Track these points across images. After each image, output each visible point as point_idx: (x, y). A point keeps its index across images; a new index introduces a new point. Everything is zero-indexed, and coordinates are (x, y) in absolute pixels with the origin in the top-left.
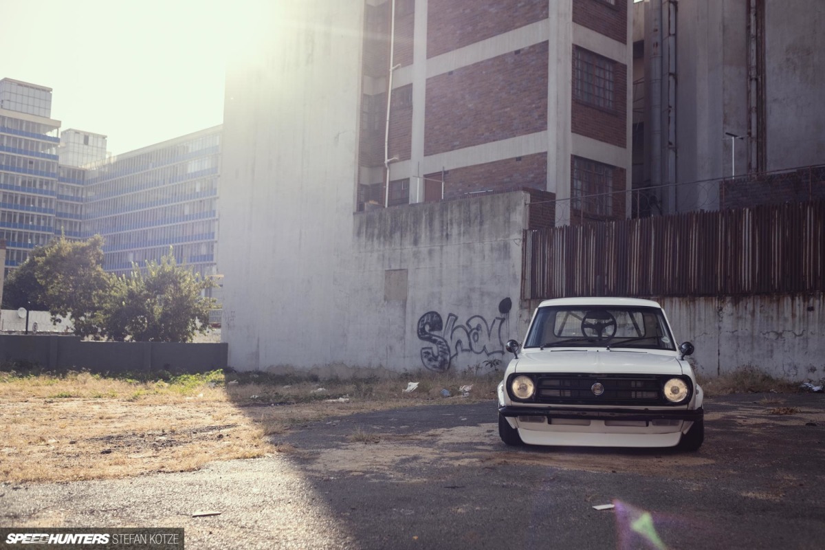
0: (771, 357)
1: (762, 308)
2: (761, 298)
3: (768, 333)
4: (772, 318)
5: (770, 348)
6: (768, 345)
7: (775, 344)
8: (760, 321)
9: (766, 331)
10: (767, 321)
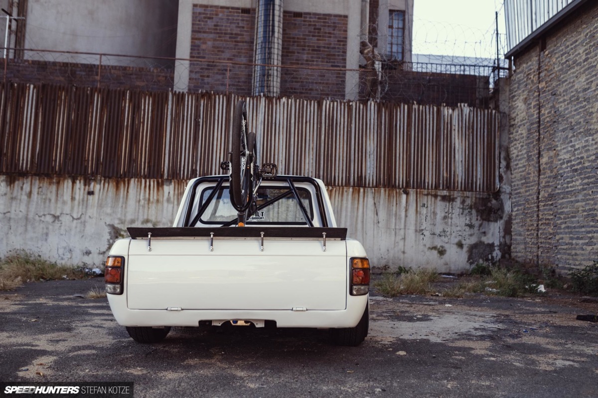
0: (46, 240)
1: (40, 190)
2: (39, 179)
3: (44, 215)
4: (50, 200)
5: (45, 231)
6: (43, 228)
7: (51, 227)
8: (37, 203)
9: (42, 214)
10: (45, 203)
